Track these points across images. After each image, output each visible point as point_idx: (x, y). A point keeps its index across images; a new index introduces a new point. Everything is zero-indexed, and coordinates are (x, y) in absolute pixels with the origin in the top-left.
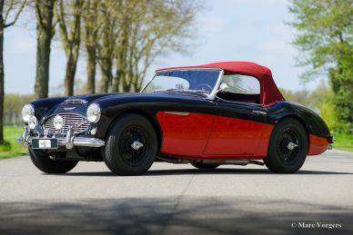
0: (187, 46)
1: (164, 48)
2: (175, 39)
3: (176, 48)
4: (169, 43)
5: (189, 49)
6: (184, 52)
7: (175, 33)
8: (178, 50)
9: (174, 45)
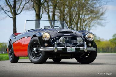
0: (103, 23)
1: (95, 24)
2: (99, 21)
3: (99, 24)
4: (97, 22)
5: (104, 24)
6: (102, 25)
7: (98, 19)
8: (100, 25)
9: (98, 23)
